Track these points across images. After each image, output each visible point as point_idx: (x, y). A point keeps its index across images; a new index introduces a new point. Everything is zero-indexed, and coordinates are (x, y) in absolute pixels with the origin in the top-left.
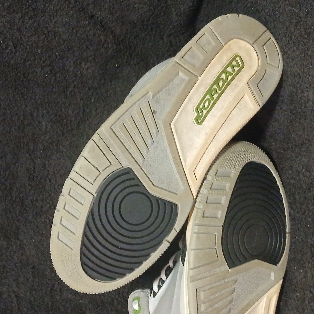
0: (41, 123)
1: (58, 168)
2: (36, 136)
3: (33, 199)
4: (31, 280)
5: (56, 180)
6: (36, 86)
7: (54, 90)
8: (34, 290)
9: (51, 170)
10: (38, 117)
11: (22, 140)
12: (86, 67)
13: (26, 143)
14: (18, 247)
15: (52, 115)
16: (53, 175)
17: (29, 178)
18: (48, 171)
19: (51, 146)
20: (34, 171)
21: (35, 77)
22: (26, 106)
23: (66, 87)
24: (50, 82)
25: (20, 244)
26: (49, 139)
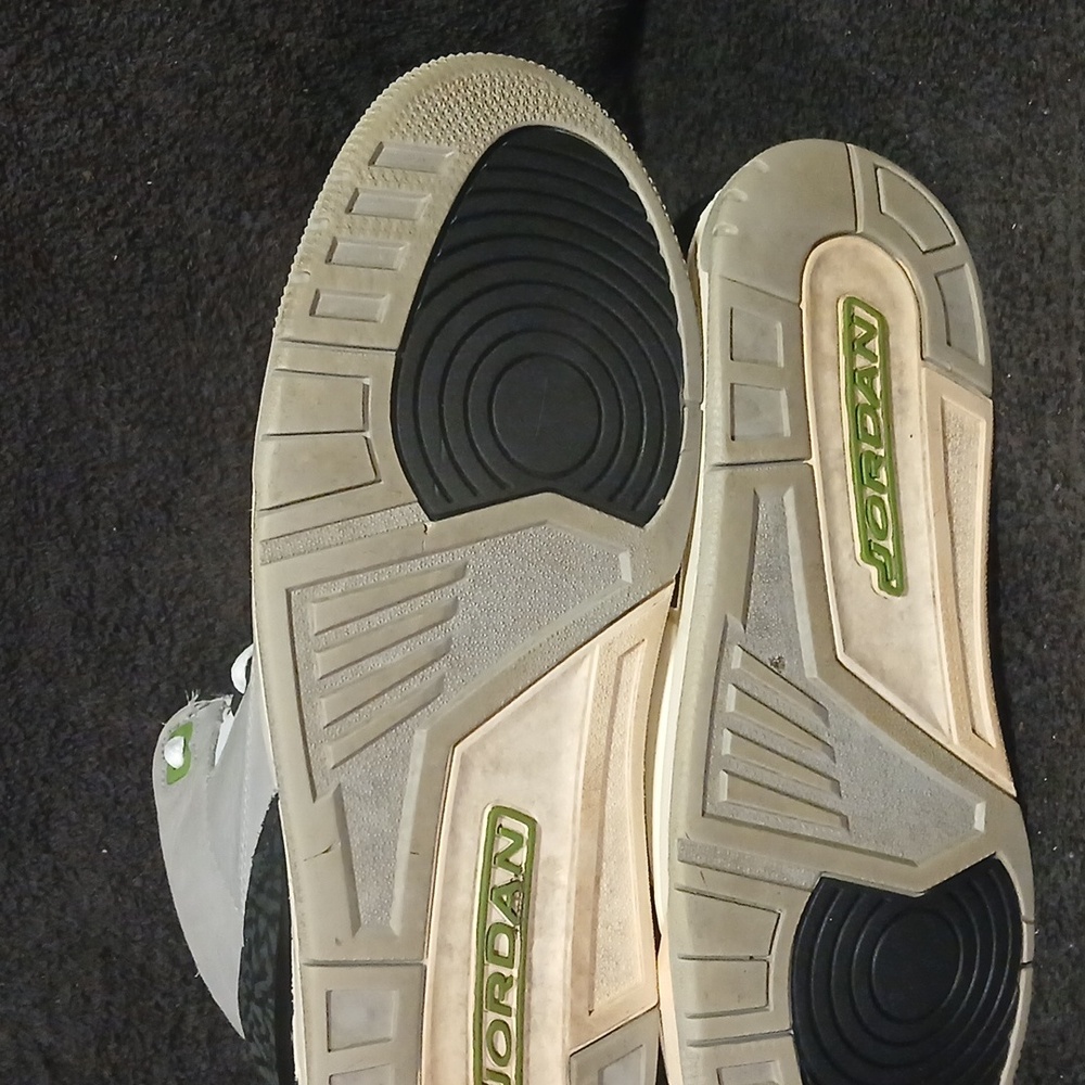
0: (106, 427)
1: (177, 590)
2: (90, 475)
4: (97, 999)
5: (172, 635)
6: (80, 296)
7: (146, 311)
8: (113, 1039)
9: (151, 596)
10: (94, 407)
11: (39, 490)
12: (258, 226)
13: (55, 502)
14: (49, 880)
15: (142, 398)
16: (159, 616)
17: (74, 628)
18: (143, 600)
19: (147, 512)
20: (91, 598)
21: (75, 266)
22: (49, 370)
23: (189, 296)
24: (129, 280)
25: (55, 868)
26: (138, 483)
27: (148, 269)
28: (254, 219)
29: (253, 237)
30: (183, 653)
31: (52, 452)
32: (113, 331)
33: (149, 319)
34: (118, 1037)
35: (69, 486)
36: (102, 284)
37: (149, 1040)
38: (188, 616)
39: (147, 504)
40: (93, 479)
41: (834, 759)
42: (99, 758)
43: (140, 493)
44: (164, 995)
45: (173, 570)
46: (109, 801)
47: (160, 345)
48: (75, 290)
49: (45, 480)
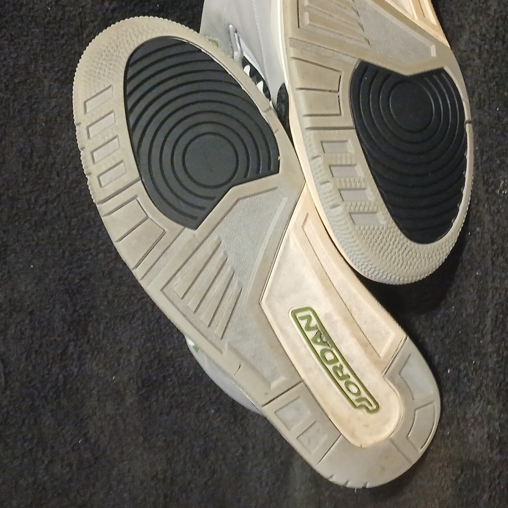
0: (42, 82)
1: (71, 155)
2: (33, 101)
3: (31, 198)
4: (28, 332)
5: (67, 174)
6: (33, 24)
7: (62, 32)
8: (33, 353)
9: (59, 157)
10: (37, 73)
11: (11, 105)
12: (112, 7)
13: (17, 110)
14: (6, 276)
15: (58, 71)
16: (62, 165)
17: (23, 166)
18: (55, 158)
19: (59, 119)
20: (31, 154)
21: (32, 11)
22: (18, 55)
23: (81, 27)
24: (55, 18)
25: (9, 272)
26: (55, 106)
27: (63, 14)
28: (110, 4)
29: (109, 12)
30: (72, 183)
31: (18, 90)
32: (47, 40)
33: (63, 36)
34: (36, 352)
35: (24, 104)
36: (43, 20)
37: (51, 356)
38: (75, 167)
39: (59, 115)
40: (35, 102)
41: (359, 16)
42: (30, 224)
43: (56, 111)
44: (59, 336)
45: (70, 146)
46: (34, 243)
47: (67, 48)
48: (31, 22)
49: (14, 101)
